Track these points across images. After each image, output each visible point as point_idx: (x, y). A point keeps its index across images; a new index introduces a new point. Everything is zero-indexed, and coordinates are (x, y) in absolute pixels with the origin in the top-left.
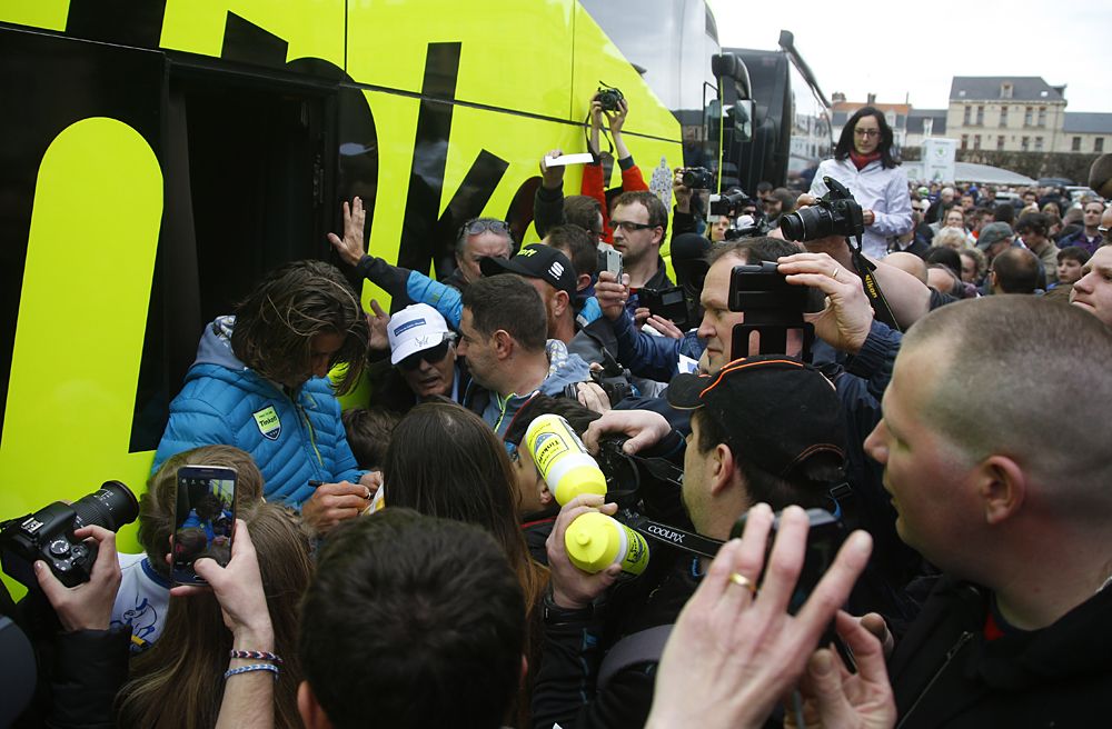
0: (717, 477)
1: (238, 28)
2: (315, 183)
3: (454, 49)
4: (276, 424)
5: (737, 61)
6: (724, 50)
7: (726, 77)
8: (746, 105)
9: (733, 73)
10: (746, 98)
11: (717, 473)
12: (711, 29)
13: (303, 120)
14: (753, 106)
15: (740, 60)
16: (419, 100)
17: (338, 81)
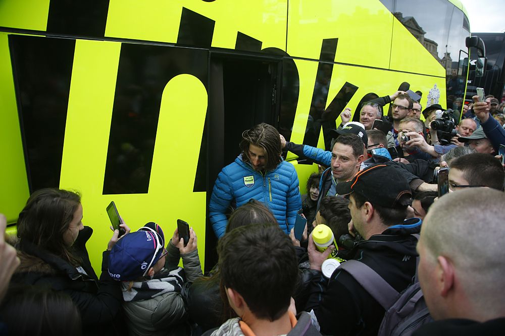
0: (367, 215)
1: (241, 38)
2: (273, 95)
3: (335, 41)
4: (253, 182)
5: (479, 39)
6: (473, 34)
7: (473, 47)
8: (482, 60)
9: (476, 45)
10: (483, 57)
11: (367, 214)
12: (466, 25)
13: (269, 71)
14: (486, 60)
15: (480, 39)
16: (318, 62)
17: (283, 56)
